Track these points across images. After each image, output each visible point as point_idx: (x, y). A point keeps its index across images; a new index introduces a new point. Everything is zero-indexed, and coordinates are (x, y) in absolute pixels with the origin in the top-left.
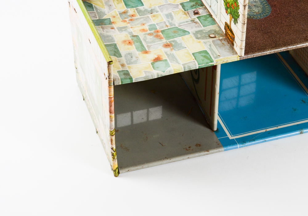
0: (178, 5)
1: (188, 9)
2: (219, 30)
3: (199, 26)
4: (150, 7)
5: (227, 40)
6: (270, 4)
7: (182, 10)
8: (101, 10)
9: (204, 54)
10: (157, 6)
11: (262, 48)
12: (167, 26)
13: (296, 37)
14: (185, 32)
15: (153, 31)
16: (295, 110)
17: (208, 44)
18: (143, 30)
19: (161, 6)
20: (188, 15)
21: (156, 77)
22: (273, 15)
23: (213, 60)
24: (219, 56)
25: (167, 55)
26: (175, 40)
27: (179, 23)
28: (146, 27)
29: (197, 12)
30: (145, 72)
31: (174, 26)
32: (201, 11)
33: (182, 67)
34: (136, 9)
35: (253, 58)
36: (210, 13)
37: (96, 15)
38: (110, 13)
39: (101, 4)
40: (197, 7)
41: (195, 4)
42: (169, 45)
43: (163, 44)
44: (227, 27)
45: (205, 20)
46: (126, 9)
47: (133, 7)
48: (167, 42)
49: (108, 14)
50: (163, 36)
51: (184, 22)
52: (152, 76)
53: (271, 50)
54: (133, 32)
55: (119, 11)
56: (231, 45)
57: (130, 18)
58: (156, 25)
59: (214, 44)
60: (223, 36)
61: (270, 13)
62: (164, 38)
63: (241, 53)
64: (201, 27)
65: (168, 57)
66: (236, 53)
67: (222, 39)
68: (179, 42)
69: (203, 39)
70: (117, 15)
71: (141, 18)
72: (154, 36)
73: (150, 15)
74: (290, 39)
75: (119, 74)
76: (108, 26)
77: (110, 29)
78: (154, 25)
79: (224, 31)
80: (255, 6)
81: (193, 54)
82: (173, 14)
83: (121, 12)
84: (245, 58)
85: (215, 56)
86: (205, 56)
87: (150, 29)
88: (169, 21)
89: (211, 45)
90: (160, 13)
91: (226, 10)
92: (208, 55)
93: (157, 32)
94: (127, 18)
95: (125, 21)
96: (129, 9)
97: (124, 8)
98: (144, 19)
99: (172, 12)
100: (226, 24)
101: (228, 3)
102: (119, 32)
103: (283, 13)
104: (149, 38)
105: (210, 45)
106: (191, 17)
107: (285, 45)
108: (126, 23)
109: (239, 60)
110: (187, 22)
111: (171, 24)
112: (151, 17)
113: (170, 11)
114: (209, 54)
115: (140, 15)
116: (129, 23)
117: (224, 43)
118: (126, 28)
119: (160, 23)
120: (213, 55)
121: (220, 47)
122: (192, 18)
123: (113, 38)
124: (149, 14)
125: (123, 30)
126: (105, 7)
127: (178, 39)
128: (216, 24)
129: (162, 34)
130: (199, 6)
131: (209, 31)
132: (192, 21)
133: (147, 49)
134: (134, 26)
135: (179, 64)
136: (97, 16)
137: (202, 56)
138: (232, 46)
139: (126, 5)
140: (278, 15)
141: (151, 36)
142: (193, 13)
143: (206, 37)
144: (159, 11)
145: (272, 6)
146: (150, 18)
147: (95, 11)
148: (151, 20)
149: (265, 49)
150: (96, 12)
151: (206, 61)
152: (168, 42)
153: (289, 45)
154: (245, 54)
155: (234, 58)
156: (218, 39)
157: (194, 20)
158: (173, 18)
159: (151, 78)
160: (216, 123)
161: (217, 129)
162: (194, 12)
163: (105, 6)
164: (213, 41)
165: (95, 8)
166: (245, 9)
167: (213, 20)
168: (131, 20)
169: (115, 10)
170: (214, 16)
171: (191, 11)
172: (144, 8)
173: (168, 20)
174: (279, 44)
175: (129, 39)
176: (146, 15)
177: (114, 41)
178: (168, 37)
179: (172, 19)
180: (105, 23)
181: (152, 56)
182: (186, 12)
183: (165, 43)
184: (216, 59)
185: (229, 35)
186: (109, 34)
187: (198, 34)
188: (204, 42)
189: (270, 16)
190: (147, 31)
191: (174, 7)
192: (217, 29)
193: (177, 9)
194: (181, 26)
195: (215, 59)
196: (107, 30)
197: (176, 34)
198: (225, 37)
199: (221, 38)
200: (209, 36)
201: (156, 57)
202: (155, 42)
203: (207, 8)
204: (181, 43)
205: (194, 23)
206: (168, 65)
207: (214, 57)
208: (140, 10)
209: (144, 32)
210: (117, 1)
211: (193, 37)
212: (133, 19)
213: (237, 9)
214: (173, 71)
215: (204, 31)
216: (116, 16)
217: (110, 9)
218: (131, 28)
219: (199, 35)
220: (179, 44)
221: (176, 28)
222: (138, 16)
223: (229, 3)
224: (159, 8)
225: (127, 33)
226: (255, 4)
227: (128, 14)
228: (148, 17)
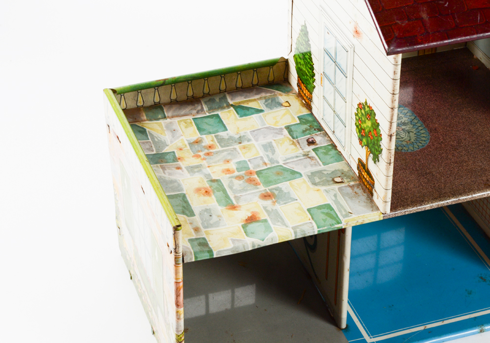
0: (281, 129)
1: (298, 135)
2: (348, 171)
3: (316, 163)
4: (238, 133)
5: (362, 187)
6: (427, 126)
7: (288, 137)
8: (159, 139)
9: (325, 211)
10: (248, 131)
11: (418, 199)
12: (266, 164)
13: (472, 182)
14: (294, 174)
15: (244, 172)
16: (470, 293)
17: (332, 193)
18: (228, 171)
19: (255, 130)
20: (298, 146)
21: (250, 249)
22: (433, 145)
23: (341, 219)
24: (351, 213)
25: (267, 211)
26: (278, 187)
27: (285, 159)
28: (232, 166)
29: (312, 141)
30: (233, 241)
31: (276, 164)
32: (319, 139)
33: (292, 231)
34: (215, 136)
35: (404, 215)
36: (333, 143)
37: (152, 146)
38: (174, 143)
39: (160, 129)
40: (311, 133)
41: (309, 128)
42: (270, 196)
43: (260, 193)
44: (362, 166)
45: (326, 154)
46: (200, 136)
47: (210, 133)
48: (266, 190)
49: (170, 145)
50: (259, 181)
51: (293, 158)
52: (244, 247)
53: (432, 203)
54: (211, 174)
55: (188, 139)
56: (368, 195)
57: (206, 151)
58: (249, 163)
59: (341, 194)
60: (354, 180)
61: (428, 142)
62: (261, 184)
63: (385, 209)
64: (320, 165)
65: (269, 215)
66: (378, 209)
67: (353, 186)
68: (285, 191)
69: (323, 185)
70: (186, 146)
71: (223, 151)
72: (245, 180)
73: (237, 146)
74: (462, 185)
75: (191, 244)
76: (171, 164)
77: (174, 169)
78: (245, 162)
79: (357, 172)
80: (404, 131)
81: (309, 210)
82: (274, 144)
83: (192, 142)
84: (391, 217)
85: (344, 213)
86: (327, 214)
87: (238, 170)
88: (268, 156)
89: (337, 195)
90: (253, 142)
91: (361, 141)
92: (332, 212)
93: (250, 175)
94: (201, 151)
95: (198, 156)
96: (204, 136)
97: (196, 135)
98: (229, 152)
99: (273, 142)
100: (360, 161)
101: (362, 129)
102: (189, 174)
103: (449, 141)
104: (238, 184)
105: (335, 196)
106: (303, 150)
107: (454, 194)
108: (199, 159)
109: (382, 219)
110: (297, 157)
111: (272, 161)
112: (240, 149)
113: (270, 138)
114: (333, 209)
115: (222, 147)
116: (204, 159)
117: (357, 192)
118: (200, 167)
119: (255, 158)
120: (340, 211)
121: (351, 198)
122: (305, 150)
123: (179, 185)
124: (235, 144)
125: (196, 170)
126: (166, 134)
127: (284, 186)
128: (342, 160)
129: (258, 176)
130: (315, 131)
131: (333, 172)
132: (304, 155)
133: (235, 202)
134: (213, 164)
135: (287, 227)
136: (154, 149)
137: (323, 213)
138: (371, 197)
139: (199, 129)
140: (441, 145)
141: (240, 180)
142: (307, 143)
143: (328, 181)
144: (253, 139)
145: (431, 131)
146: (237, 151)
147: (150, 140)
148: (239, 153)
149: (423, 201)
150: (152, 142)
151: (330, 221)
152: (269, 191)
153: (461, 194)
154: (391, 210)
155: (374, 217)
156: (347, 185)
157: (308, 155)
158: (275, 151)
159: (242, 250)
160: (344, 316)
161: (347, 325)
162: (307, 141)
163: (166, 132)
164: (340, 189)
165: (151, 134)
166: (391, 140)
167: (338, 154)
168: (208, 154)
169: (182, 137)
170: (339, 148)
171: (303, 139)
172: (228, 134)
173: (267, 154)
174: (445, 193)
175: (205, 186)
176: (231, 145)
177: (182, 190)
178: (267, 183)
179: (273, 152)
180: (166, 159)
181: (243, 214)
182: (294, 140)
183: (264, 192)
184: (346, 219)
185: (366, 179)
186: (173, 178)
187: (315, 178)
188: (325, 190)
189: (429, 146)
190: (233, 172)
191: (276, 133)
192: (346, 169)
193: (280, 135)
194: (288, 165)
195: (344, 218)
196: (169, 171)
197: (281, 178)
198: (358, 182)
199: (352, 183)
200: (333, 180)
201: (250, 215)
202: (247, 190)
203: (327, 134)
204: (289, 193)
205: (308, 159)
206: (269, 229)
207: (342, 215)
208: (221, 137)
209: (229, 173)
210: (184, 124)
211: (307, 181)
212: (211, 152)
213: (378, 140)
214: (278, 239)
215: (325, 173)
216: (184, 148)
217: (173, 137)
218: (209, 167)
219: (317, 179)
220: (285, 193)
221: (280, 167)
222: (219, 148)
223: (364, 130)
224: (251, 134)
225: (202, 176)
226: (403, 127)
227: (203, 144)
228: (235, 149)
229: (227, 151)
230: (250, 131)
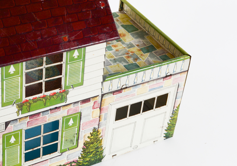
4: (118, 64)
10: (113, 65)
15: (108, 46)
19: (109, 65)
28: (114, 49)
34: (128, 63)
37: (156, 54)
38: (147, 58)
46: (136, 63)
47: (132, 64)
54: (122, 44)
55: (140, 61)
57: (129, 55)
70: (140, 57)
71: (121, 55)
73: (115, 57)
75: (117, 15)
76: (142, 47)
77: (139, 45)
83: (138, 59)
94: (131, 55)
95: (132, 52)
96: (134, 62)
98: (118, 55)
102: (132, 43)
108: (131, 51)
116: (128, 51)
118: (128, 47)
123: (133, 36)
124: (117, 59)
125: (130, 46)
126: (153, 62)
134: (123, 49)
144: (109, 61)
146: (114, 55)
147: (158, 57)
165: (160, 60)
168: (128, 54)
169: (144, 61)
172: (123, 64)
175: (122, 38)
177: (131, 34)
186: (137, 40)
190: (112, 46)
196: (141, 43)
208: (125, 62)
209: (114, 45)
212: (127, 54)
216: (140, 56)
217: (149, 61)
218: (125, 48)
224: (111, 63)
225: (126, 43)
226: (33, 66)
227: (132, 58)
228: (116, 56)
229: (119, 55)
230: (112, 65)
